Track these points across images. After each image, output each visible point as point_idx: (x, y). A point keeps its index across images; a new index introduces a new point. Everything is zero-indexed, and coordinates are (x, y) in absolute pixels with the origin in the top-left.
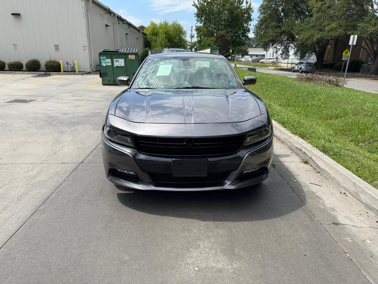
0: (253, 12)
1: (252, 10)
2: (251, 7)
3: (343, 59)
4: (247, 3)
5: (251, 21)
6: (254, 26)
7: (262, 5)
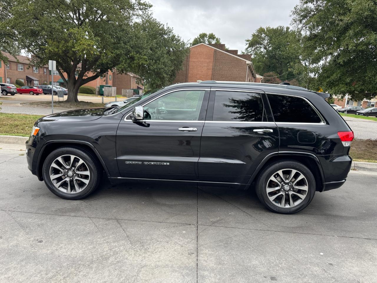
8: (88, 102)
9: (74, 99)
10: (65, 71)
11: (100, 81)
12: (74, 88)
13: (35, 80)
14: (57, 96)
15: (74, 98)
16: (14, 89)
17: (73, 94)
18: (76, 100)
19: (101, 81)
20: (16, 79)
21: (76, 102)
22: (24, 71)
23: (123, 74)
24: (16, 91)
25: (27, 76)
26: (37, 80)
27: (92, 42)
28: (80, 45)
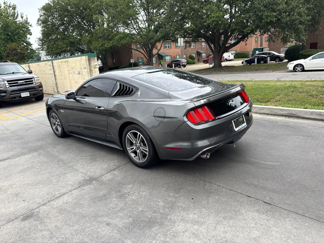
0: (32, 26)
1: (30, 24)
2: (28, 22)
3: (131, 62)
4: (22, 17)
5: (31, 34)
6: (38, 39)
7: (39, 19)
8: (231, 66)
9: (218, 66)
10: (212, 43)
11: (254, 44)
12: (218, 55)
13: (203, 53)
14: (208, 64)
15: (218, 64)
16: (185, 62)
17: (218, 61)
18: (220, 66)
19: (256, 45)
20: (190, 55)
21: (220, 67)
22: (195, 47)
23: (265, 35)
24: (186, 64)
25: (197, 51)
26: (204, 53)
27: (220, 13)
28: (211, 18)
